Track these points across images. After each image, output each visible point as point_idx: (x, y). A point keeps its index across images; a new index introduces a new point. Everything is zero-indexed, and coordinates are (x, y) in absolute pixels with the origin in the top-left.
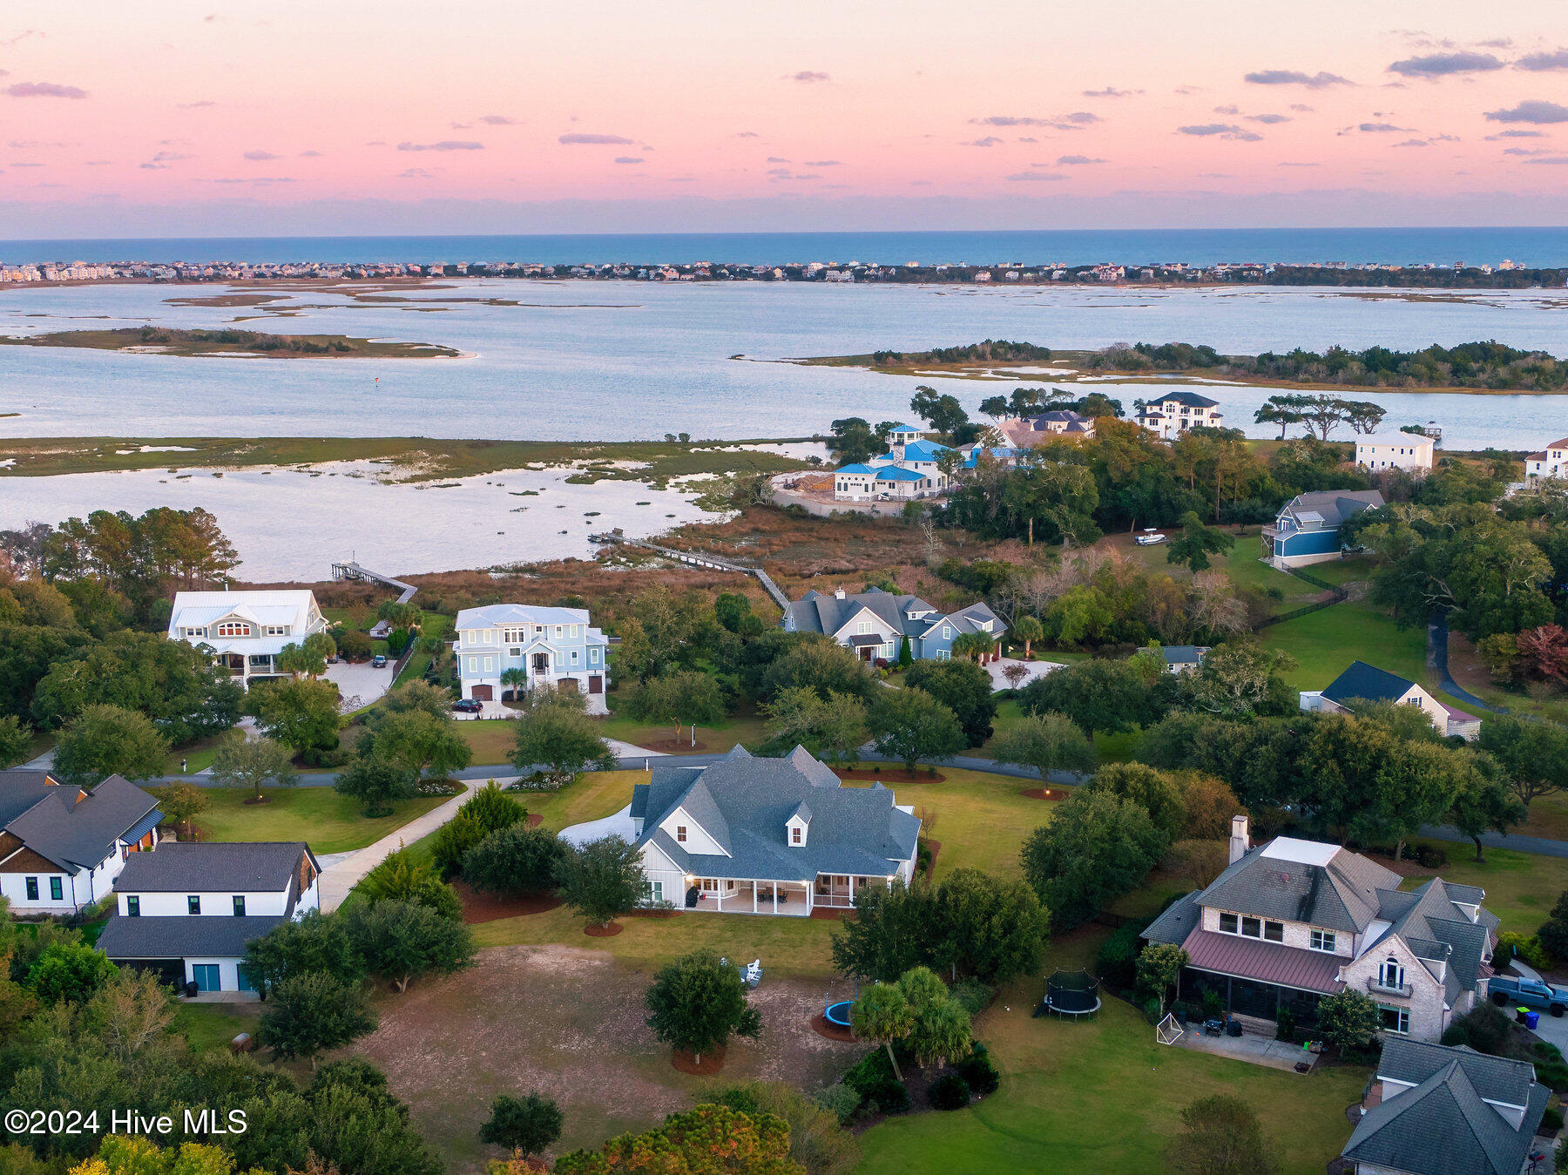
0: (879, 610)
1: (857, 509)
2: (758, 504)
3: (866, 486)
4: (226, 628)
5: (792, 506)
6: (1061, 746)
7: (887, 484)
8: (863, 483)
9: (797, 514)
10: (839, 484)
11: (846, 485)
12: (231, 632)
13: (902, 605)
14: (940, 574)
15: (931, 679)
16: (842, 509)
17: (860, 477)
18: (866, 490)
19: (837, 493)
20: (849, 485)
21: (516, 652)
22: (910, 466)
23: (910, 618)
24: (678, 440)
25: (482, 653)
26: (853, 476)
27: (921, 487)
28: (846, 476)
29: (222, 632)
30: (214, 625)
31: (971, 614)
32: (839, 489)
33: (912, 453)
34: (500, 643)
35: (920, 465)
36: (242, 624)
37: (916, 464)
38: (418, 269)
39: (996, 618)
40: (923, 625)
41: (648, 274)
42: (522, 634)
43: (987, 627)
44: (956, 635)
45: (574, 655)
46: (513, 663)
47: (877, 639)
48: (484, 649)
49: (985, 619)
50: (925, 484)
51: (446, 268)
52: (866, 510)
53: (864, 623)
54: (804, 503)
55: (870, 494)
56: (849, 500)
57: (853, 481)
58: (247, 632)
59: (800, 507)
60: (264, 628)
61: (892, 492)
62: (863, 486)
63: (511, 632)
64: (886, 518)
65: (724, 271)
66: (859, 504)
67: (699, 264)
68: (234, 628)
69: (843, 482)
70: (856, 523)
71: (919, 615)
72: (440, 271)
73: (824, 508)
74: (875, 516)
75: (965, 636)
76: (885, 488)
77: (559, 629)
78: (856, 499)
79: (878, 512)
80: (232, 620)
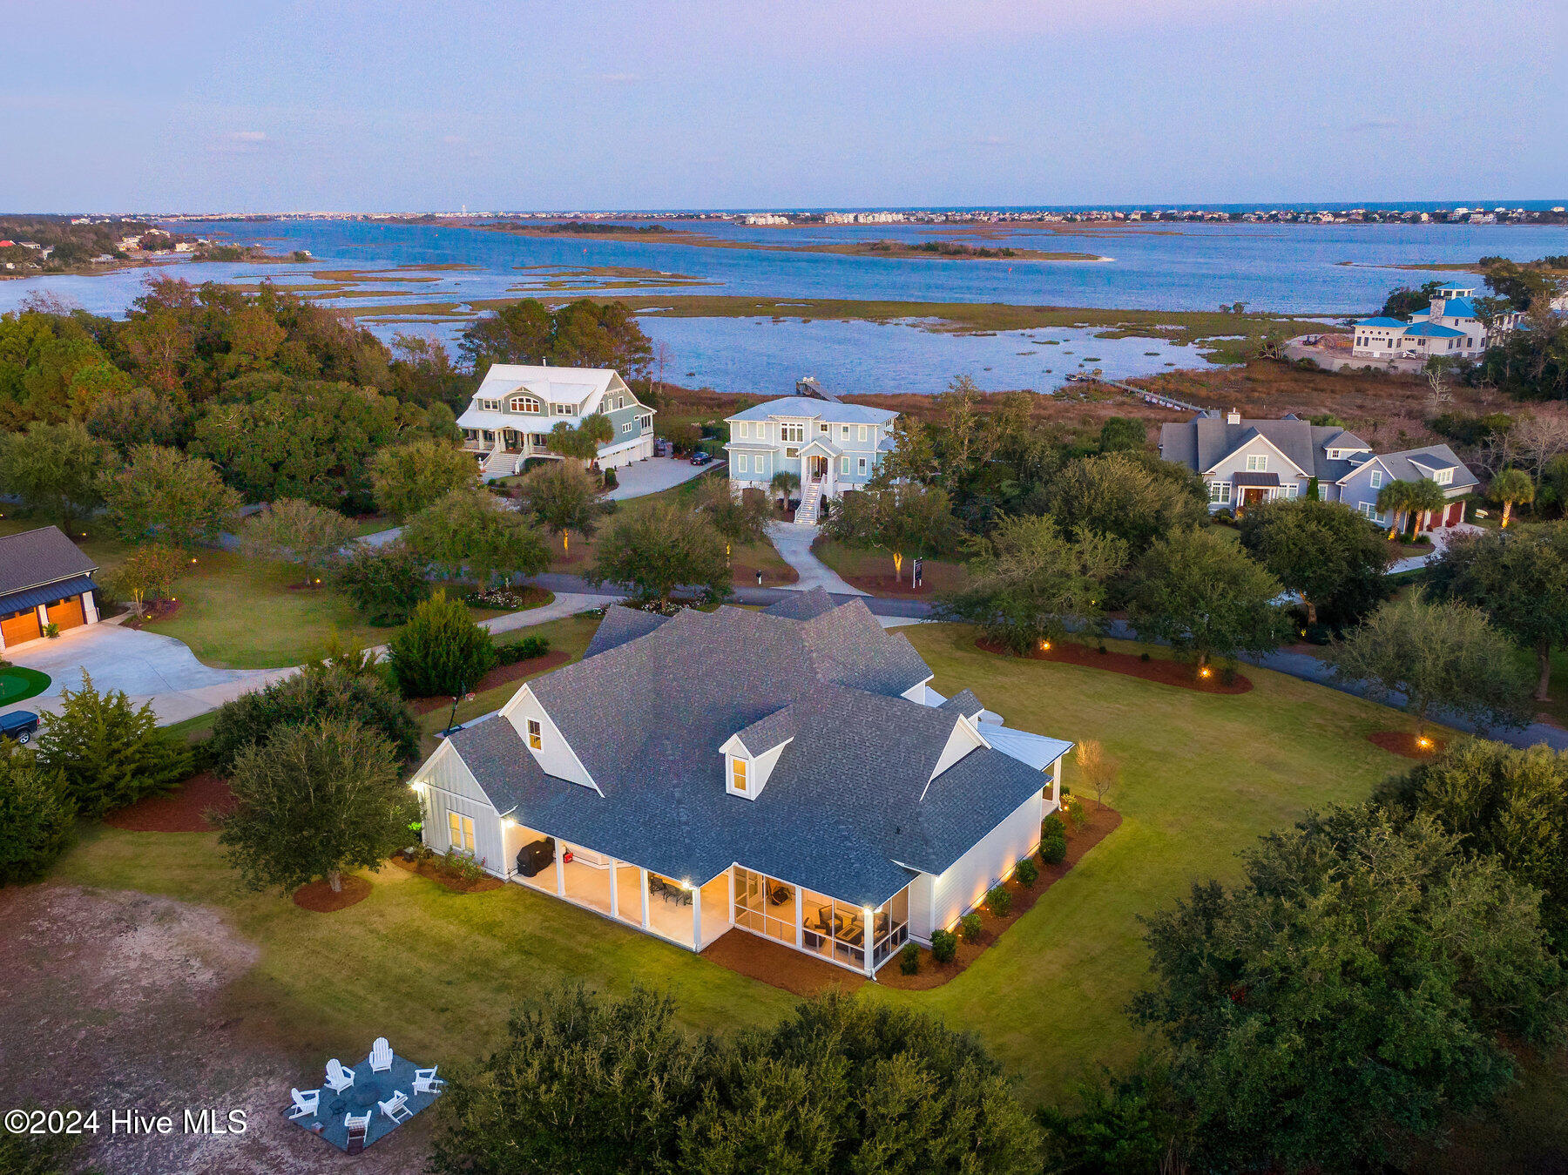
0: (1282, 442)
1: (1373, 365)
2: (1267, 358)
3: (1391, 341)
4: (518, 403)
5: (1302, 360)
6: (1452, 666)
7: (1417, 340)
8: (1387, 338)
9: (1308, 368)
10: (1359, 338)
11: (1367, 339)
12: (522, 408)
13: (1320, 440)
14: (1434, 427)
15: (1270, 528)
16: (1355, 365)
17: (1384, 330)
18: (1390, 345)
19: (1356, 348)
20: (1370, 340)
21: (791, 452)
22: (1448, 323)
23: (1330, 456)
24: (1232, 311)
25: (754, 449)
26: (1376, 330)
27: (1458, 345)
28: (1368, 329)
29: (514, 407)
30: (507, 399)
31: (1426, 460)
32: (1359, 344)
33: (1453, 309)
34: (775, 439)
35: (1462, 321)
36: (532, 399)
37: (1457, 321)
38: (1121, 215)
39: (1461, 466)
40: (1347, 466)
41: (1306, 218)
42: (800, 431)
43: (1443, 477)
44: (1386, 483)
45: (862, 463)
46: (786, 465)
47: (1273, 479)
48: (755, 446)
49: (1440, 464)
50: (1465, 342)
51: (1142, 215)
52: (1383, 366)
53: (1258, 455)
54: (1315, 358)
55: (1393, 350)
56: (1369, 356)
57: (1375, 335)
58: (536, 409)
59: (1310, 361)
60: (553, 405)
61: (1420, 349)
62: (1387, 341)
63: (788, 427)
64: (1404, 374)
65: (1376, 216)
66: (1378, 360)
67: (1354, 211)
68: (525, 403)
69: (1363, 336)
70: (1370, 377)
71: (1344, 453)
72: (1138, 217)
73: (1337, 363)
74: (1392, 371)
75: (1399, 484)
76: (1413, 345)
77: (846, 429)
78: (1376, 355)
79: (1395, 368)
80: (525, 394)
